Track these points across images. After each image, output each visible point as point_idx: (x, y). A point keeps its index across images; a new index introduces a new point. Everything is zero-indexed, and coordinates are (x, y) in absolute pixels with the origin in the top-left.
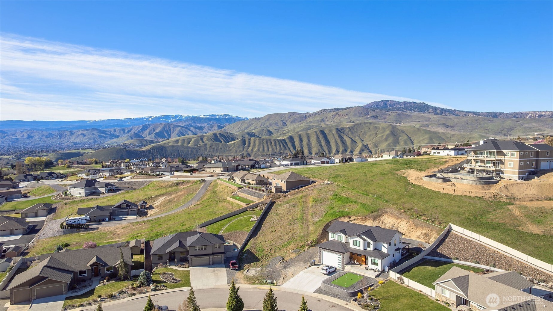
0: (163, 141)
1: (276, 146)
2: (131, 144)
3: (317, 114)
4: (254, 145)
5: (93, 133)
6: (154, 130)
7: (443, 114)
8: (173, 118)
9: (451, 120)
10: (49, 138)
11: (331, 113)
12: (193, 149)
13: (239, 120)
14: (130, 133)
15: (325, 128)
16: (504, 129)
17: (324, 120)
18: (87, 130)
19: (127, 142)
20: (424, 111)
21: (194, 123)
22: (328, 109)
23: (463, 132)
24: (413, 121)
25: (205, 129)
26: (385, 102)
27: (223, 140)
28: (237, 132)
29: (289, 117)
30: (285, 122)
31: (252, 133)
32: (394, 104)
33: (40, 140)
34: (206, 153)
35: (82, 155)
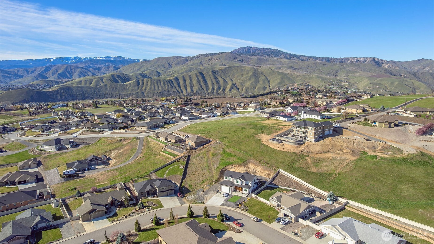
0: (67, 81)
1: (165, 86)
2: (37, 84)
3: (196, 57)
4: (147, 84)
6: (57, 71)
7: (291, 59)
8: (73, 59)
9: (297, 63)
11: (207, 57)
12: (96, 89)
13: (131, 61)
14: (34, 73)
15: (202, 70)
16: (333, 71)
17: (202, 63)
19: (33, 83)
20: (278, 56)
21: (92, 64)
22: (205, 54)
23: (305, 73)
24: (270, 64)
25: (102, 70)
26: (249, 48)
27: (120, 80)
28: (131, 73)
29: (174, 60)
30: (171, 64)
31: (144, 73)
32: (256, 50)
34: (107, 92)
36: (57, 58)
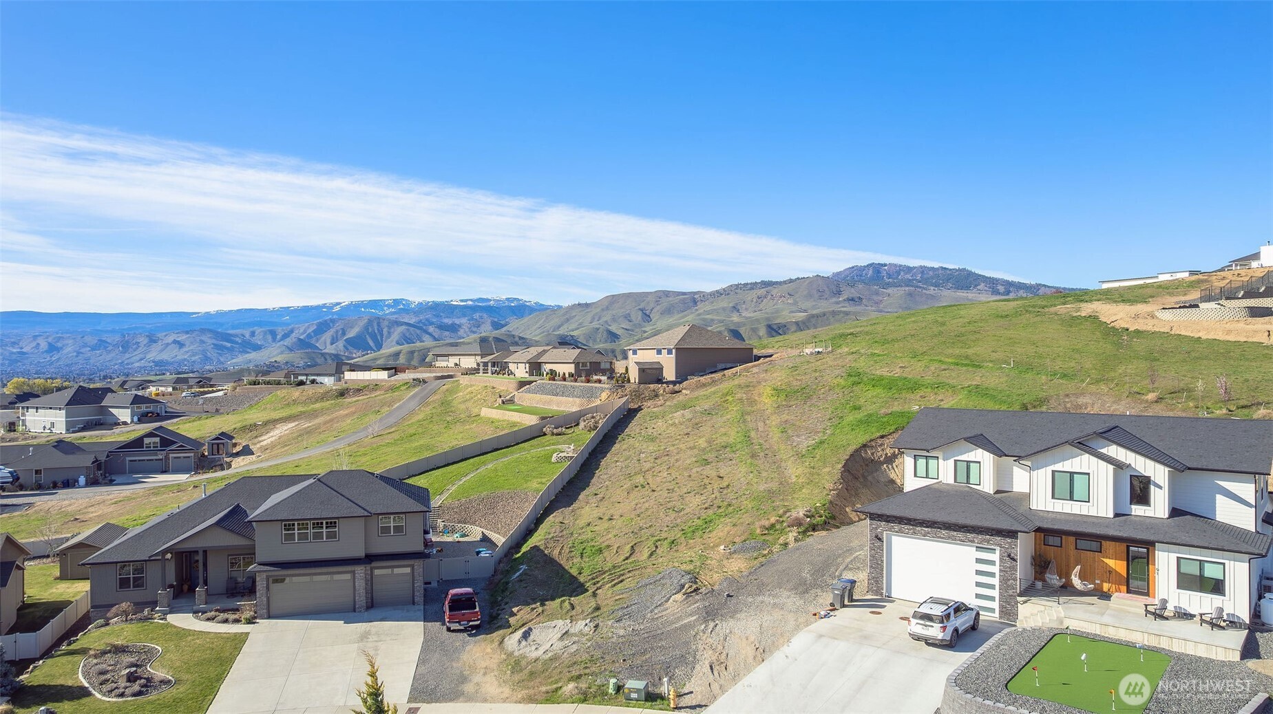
0: (364, 355)
2: (286, 362)
3: (721, 294)
5: (200, 340)
6: (344, 334)
7: (1012, 294)
8: (389, 306)
10: (98, 352)
11: (753, 291)
13: (540, 309)
14: (288, 339)
15: (739, 324)
17: (739, 307)
18: (187, 333)
19: (278, 359)
20: (968, 288)
21: (437, 316)
22: (747, 284)
25: (461, 330)
26: (877, 268)
28: (535, 335)
29: (657, 301)
30: (648, 312)
31: (572, 336)
32: (898, 272)
33: (77, 356)
36: (352, 302)
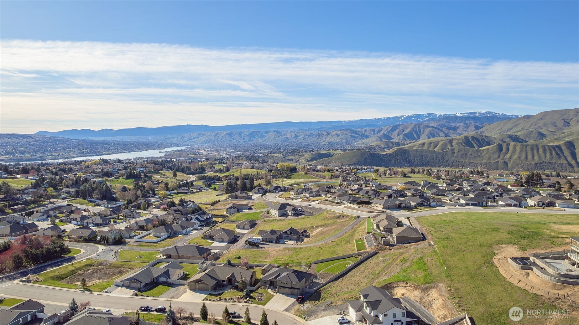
0: (410, 143)
2: (377, 146)
4: (514, 151)
5: (345, 134)
6: (403, 131)
8: (426, 117)
10: (310, 138)
12: (439, 154)
13: (504, 118)
14: (380, 133)
18: (341, 130)
19: (373, 144)
21: (448, 122)
25: (459, 130)
27: (476, 143)
28: (495, 135)
31: (516, 135)
33: (303, 140)
34: (453, 159)
35: (332, 156)
36: (409, 115)
